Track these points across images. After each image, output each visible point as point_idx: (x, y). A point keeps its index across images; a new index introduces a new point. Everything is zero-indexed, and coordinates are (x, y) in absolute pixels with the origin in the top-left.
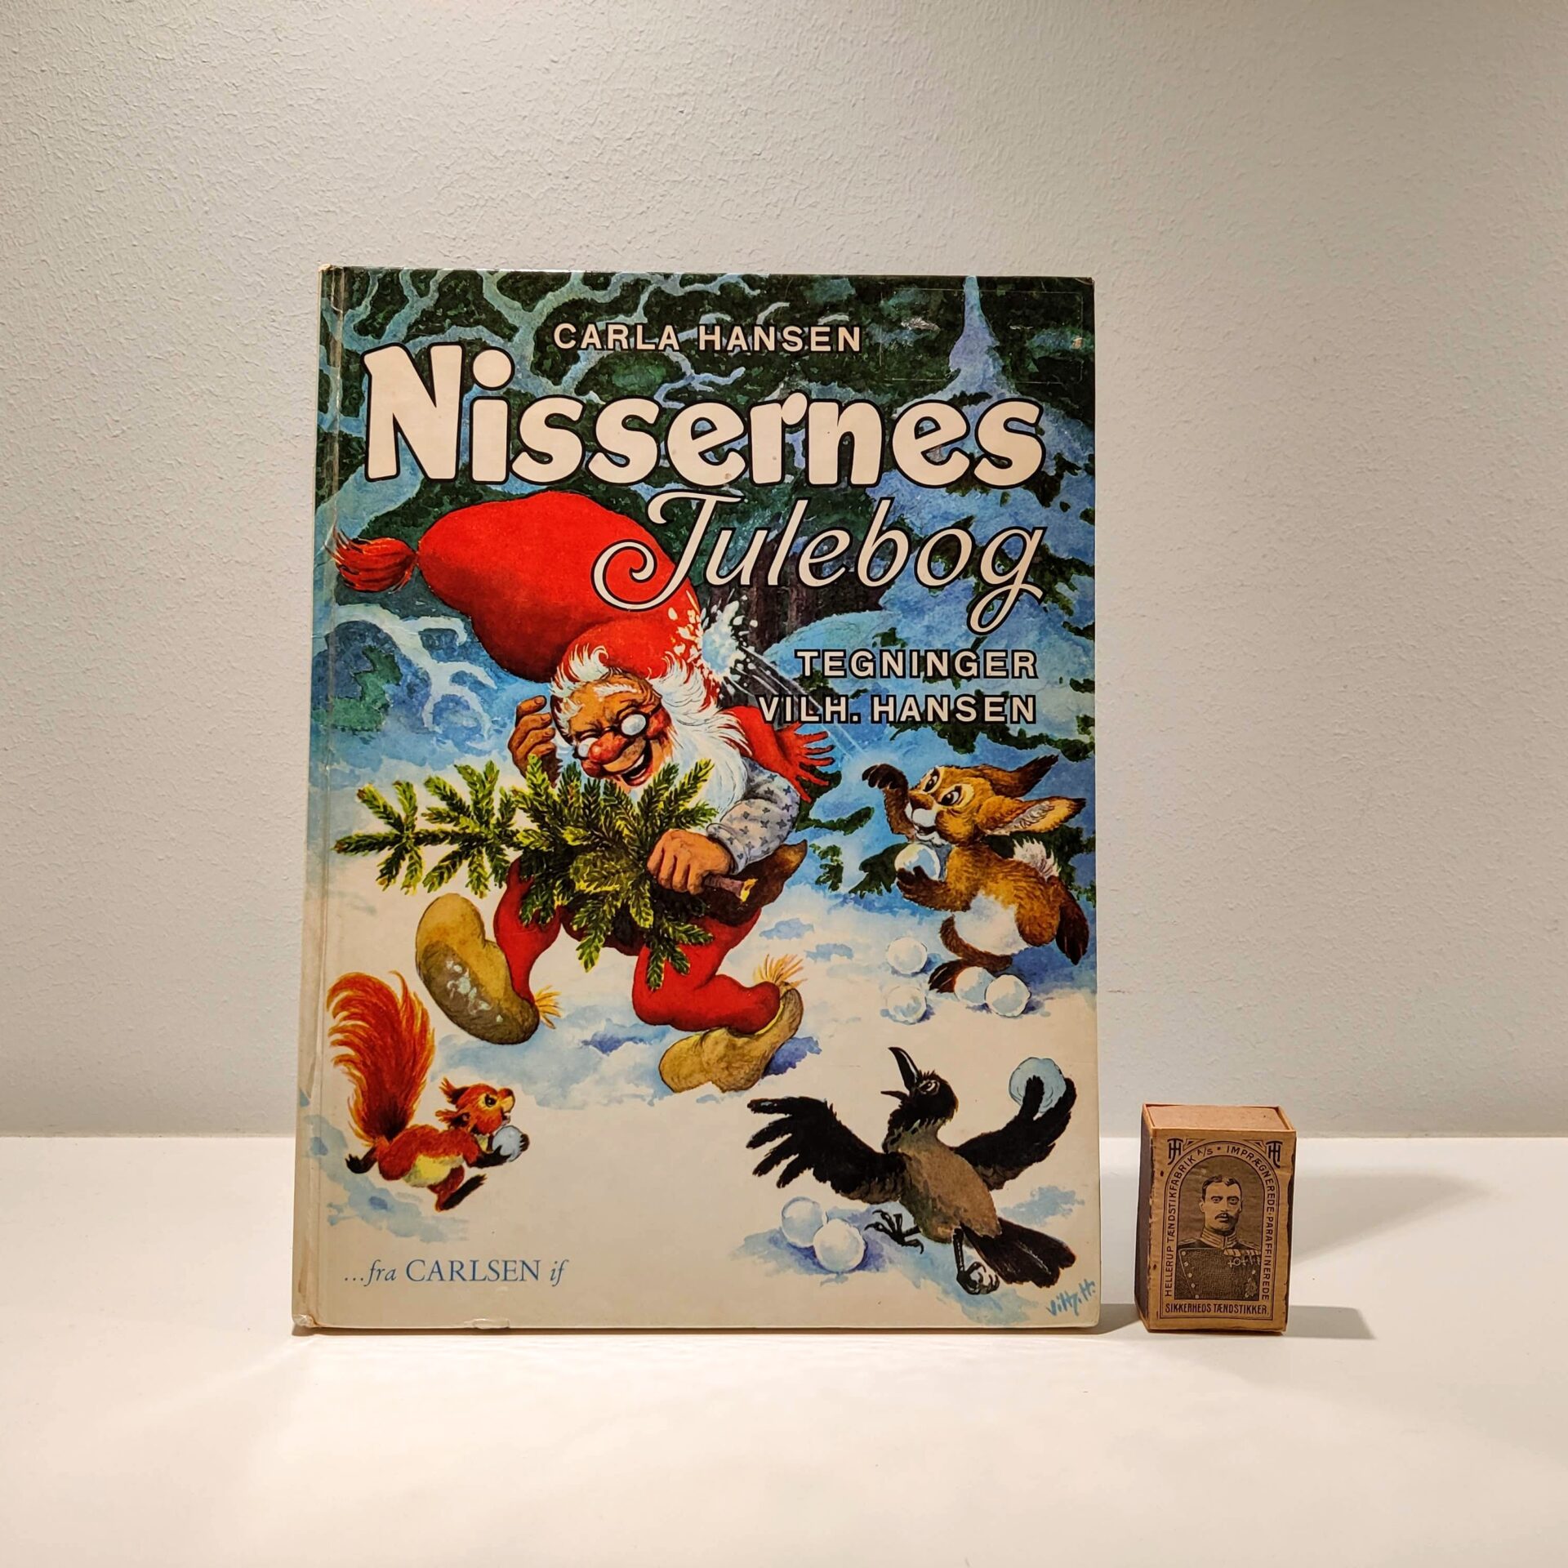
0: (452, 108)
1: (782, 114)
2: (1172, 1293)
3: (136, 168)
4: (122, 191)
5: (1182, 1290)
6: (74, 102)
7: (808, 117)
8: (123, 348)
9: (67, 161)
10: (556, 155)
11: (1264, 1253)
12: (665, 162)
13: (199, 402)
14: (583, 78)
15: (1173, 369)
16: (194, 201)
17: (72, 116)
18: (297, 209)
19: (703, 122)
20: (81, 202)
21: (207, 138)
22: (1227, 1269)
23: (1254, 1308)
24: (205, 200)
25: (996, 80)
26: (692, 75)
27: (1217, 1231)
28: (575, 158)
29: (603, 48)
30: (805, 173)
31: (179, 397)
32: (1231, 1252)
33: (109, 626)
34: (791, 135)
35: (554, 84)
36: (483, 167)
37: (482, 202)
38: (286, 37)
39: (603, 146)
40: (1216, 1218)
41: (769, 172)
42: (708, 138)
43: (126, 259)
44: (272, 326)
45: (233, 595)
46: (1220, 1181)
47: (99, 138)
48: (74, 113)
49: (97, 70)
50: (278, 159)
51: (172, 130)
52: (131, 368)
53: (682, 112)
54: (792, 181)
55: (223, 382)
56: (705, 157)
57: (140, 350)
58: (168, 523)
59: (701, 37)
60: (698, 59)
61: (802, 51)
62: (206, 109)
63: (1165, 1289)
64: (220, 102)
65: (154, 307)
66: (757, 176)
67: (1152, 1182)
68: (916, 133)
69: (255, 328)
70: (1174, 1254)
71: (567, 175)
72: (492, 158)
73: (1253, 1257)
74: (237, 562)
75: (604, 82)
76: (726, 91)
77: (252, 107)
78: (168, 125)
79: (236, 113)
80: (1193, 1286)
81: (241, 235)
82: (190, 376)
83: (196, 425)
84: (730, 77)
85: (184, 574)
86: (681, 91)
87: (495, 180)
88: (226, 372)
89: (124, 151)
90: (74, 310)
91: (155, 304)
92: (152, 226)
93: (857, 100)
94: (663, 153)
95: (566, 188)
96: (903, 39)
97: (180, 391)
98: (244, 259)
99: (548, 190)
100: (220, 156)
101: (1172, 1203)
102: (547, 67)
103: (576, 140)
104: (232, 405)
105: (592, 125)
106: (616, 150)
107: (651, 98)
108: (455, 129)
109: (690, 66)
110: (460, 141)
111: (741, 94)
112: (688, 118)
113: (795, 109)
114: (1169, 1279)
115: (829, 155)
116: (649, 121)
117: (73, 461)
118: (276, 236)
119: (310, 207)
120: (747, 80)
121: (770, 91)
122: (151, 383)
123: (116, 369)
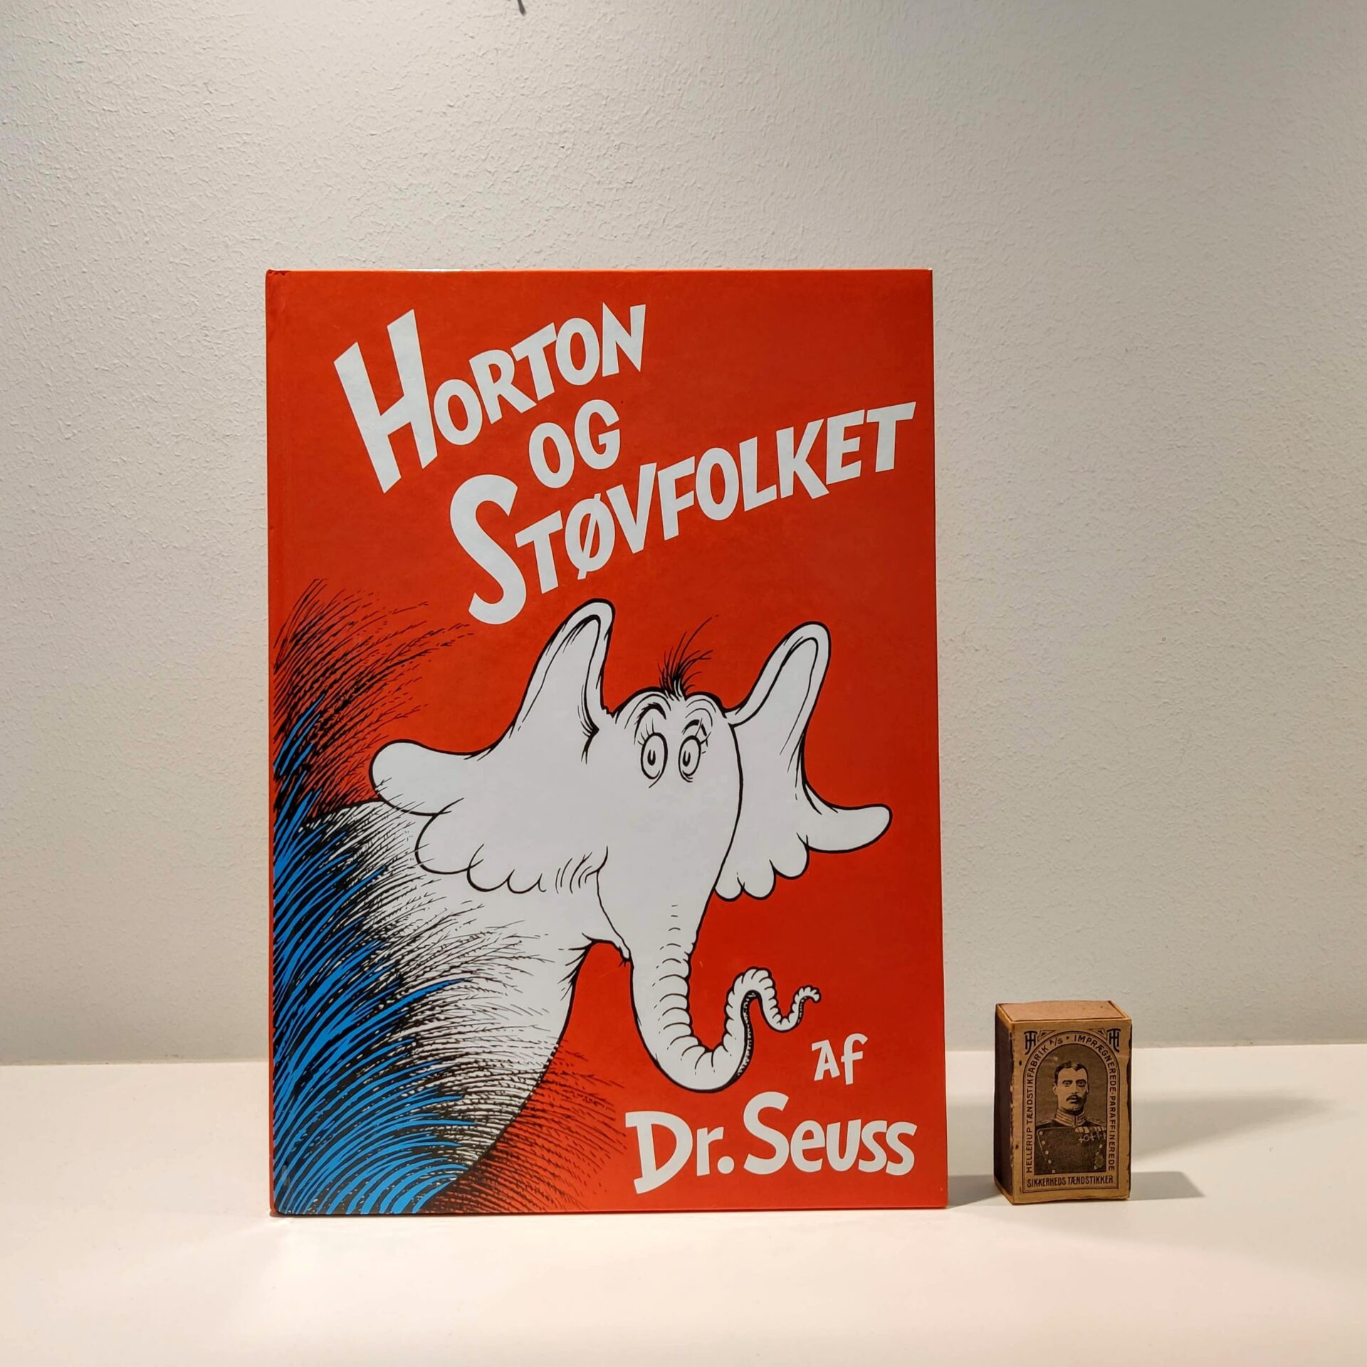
0: (361, 148)
1: (651, 147)
2: (1032, 1170)
3: (85, 206)
4: (72, 224)
5: (1041, 1167)
6: (31, 150)
7: (674, 150)
8: (74, 362)
9: (26, 201)
10: (453, 187)
11: (1109, 1129)
12: (549, 192)
13: (141, 408)
14: (478, 119)
15: (1001, 362)
16: (136, 233)
17: (29, 161)
18: (227, 238)
19: (581, 156)
20: (36, 235)
21: (147, 178)
22: (1078, 1144)
23: (1102, 1179)
24: (146, 232)
25: (838, 113)
26: (571, 115)
27: (1069, 1112)
28: (470, 190)
29: (493, 94)
30: (672, 197)
31: (123, 403)
32: (1081, 1129)
33: (62, 606)
34: (659, 165)
35: (451, 125)
36: (390, 198)
37: (388, 229)
38: (216, 90)
39: (494, 179)
40: (1068, 1099)
41: (640, 198)
42: (586, 169)
43: (78, 285)
44: (205, 340)
45: (171, 577)
46: (1070, 1067)
47: (54, 180)
48: (31, 159)
49: (51, 121)
50: (209, 195)
51: (117, 172)
52: (79, 378)
53: (563, 147)
54: (661, 205)
55: (162, 390)
56: (584, 186)
57: (89, 363)
58: (113, 514)
59: (579, 83)
60: (577, 101)
61: (668, 93)
62: (146, 153)
63: (1026, 1166)
64: (159, 148)
65: (101, 326)
66: (630, 201)
67: (1012, 1071)
68: (769, 161)
69: (190, 342)
70: (1033, 1134)
71: (463, 204)
72: (397, 190)
73: (1100, 1133)
74: (175, 547)
75: (495, 123)
76: (601, 129)
77: (187, 150)
78: (112, 168)
79: (172, 156)
80: (1050, 1162)
81: (177, 261)
82: (133, 384)
83: (138, 428)
84: (604, 117)
85: (128, 559)
86: (562, 129)
87: (399, 209)
88: (165, 381)
89: (76, 191)
90: (31, 329)
91: (102, 323)
92: (99, 255)
93: (716, 133)
94: (547, 183)
95: (461, 215)
96: (756, 79)
97: (124, 398)
98: (180, 281)
99: (446, 218)
100: (159, 193)
101: (1030, 1089)
102: (444, 111)
103: (471, 174)
104: (170, 410)
105: (484, 160)
106: (505, 181)
107: (535, 136)
108: (364, 166)
109: (569, 107)
110: (369, 176)
111: (614, 131)
112: (569, 152)
113: (662, 143)
114: (1029, 1157)
115: (693, 181)
116: (535, 156)
117: (30, 461)
118: (207, 261)
119: (238, 237)
120: (619, 119)
121: (640, 128)
122: (100, 392)
123: (69, 380)
